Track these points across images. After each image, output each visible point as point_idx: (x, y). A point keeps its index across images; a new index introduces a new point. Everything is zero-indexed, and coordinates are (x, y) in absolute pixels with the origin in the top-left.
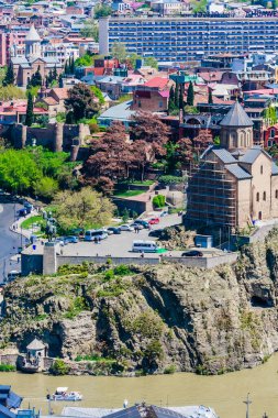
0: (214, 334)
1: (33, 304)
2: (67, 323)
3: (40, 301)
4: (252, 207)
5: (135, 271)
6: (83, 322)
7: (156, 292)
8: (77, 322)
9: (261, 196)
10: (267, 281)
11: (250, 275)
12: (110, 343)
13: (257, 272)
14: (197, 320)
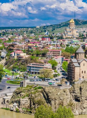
0: (57, 107)
1: (18, 94)
2: (21, 99)
3: (19, 93)
4: (80, 74)
5: (42, 88)
6: (26, 100)
7: (45, 94)
8: (24, 99)
9: (84, 72)
10: (79, 95)
11: (74, 92)
12: (31, 106)
13: (76, 92)
14: (53, 102)
